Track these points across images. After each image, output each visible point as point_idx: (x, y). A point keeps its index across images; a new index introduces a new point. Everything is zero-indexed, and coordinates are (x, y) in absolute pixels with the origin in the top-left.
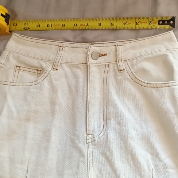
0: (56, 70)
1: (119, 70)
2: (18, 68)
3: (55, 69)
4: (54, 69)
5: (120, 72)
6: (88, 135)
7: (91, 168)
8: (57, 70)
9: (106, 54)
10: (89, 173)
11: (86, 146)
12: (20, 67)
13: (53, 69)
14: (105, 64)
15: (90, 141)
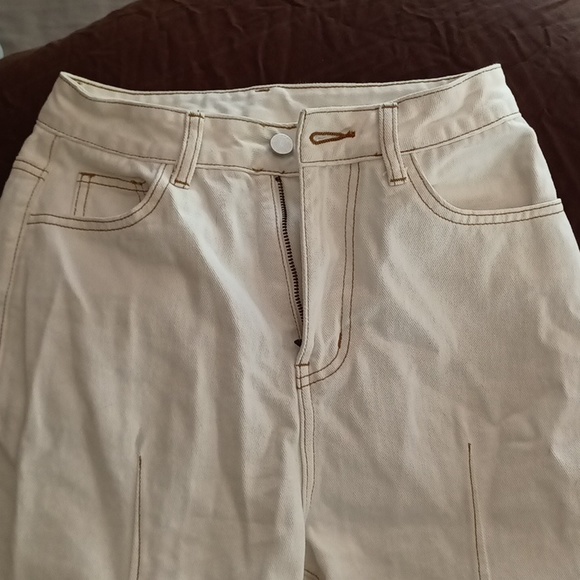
0: (182, 185)
1: (391, 177)
2: (86, 178)
3: (180, 182)
4: (176, 181)
5: (392, 184)
6: (300, 365)
7: (311, 454)
8: (186, 186)
9: (354, 133)
10: (305, 468)
11: (296, 396)
12: (91, 175)
13: (173, 182)
14: (349, 162)
15: (306, 381)
